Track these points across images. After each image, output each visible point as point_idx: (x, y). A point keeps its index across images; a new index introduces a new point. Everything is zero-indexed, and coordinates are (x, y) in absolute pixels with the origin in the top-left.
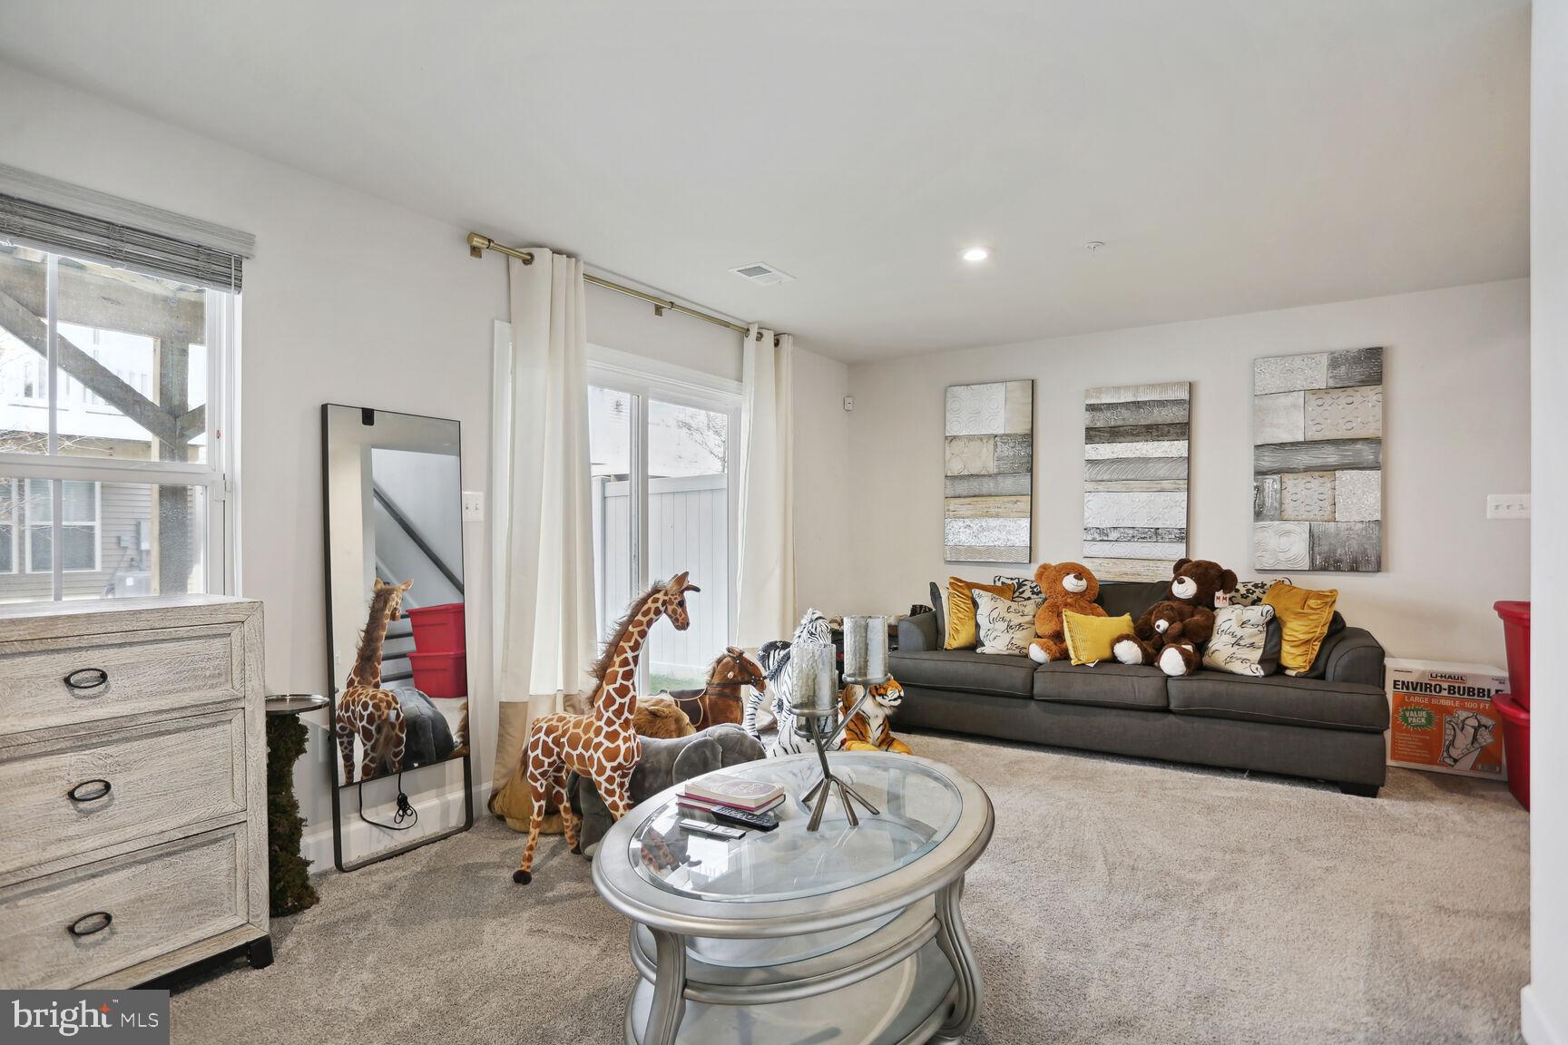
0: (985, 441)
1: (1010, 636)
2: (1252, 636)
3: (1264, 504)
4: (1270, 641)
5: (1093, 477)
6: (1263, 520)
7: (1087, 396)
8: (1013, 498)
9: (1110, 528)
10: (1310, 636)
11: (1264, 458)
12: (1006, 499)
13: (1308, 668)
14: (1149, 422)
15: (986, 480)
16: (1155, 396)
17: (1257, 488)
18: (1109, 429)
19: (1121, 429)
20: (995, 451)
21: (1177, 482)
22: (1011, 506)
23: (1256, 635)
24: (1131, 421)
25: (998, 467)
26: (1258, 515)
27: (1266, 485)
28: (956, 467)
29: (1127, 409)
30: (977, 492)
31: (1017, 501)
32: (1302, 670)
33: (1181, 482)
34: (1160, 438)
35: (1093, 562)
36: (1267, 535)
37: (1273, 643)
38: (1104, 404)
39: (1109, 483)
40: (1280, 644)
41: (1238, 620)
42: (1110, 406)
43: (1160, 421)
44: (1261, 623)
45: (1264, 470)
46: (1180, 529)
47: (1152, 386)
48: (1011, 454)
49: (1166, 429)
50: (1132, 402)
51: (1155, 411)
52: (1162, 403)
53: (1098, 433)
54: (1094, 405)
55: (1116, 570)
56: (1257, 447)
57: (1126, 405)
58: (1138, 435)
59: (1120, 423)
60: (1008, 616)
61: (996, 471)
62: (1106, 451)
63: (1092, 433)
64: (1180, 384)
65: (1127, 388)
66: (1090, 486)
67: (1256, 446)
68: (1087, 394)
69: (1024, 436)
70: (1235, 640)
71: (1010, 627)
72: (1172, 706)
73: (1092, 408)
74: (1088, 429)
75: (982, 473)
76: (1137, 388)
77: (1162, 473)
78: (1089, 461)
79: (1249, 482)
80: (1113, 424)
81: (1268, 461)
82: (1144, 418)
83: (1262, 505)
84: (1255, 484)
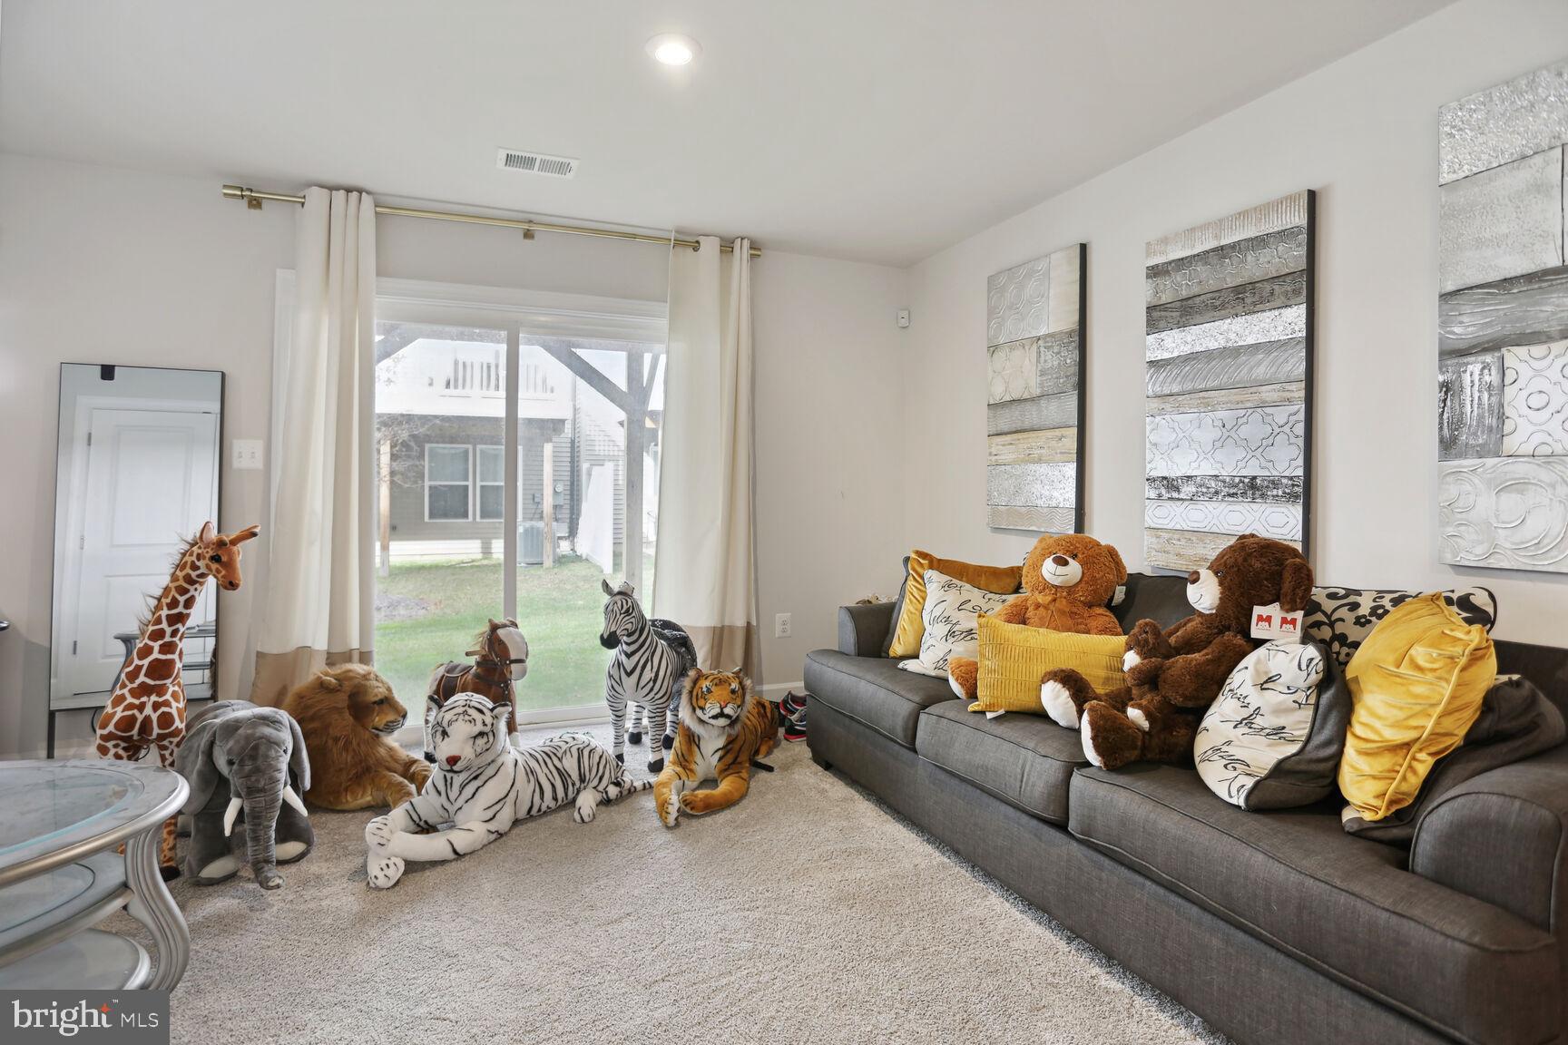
0: (1027, 348)
1: (949, 646)
2: (1278, 711)
3: (1461, 420)
4: (1322, 727)
5: (1158, 389)
6: (1460, 456)
7: (1148, 254)
8: (1058, 432)
9: (1182, 478)
10: (1408, 736)
11: (1461, 318)
12: (1049, 434)
13: (1381, 815)
14: (1239, 281)
15: (1028, 406)
16: (1251, 232)
17: (1446, 387)
18: (1178, 304)
19: (1197, 300)
20: (1038, 361)
21: (1288, 386)
22: (1054, 443)
23: (1287, 711)
24: (1213, 284)
25: (1042, 386)
26: (1449, 446)
27: (1467, 379)
28: (999, 392)
29: (1206, 263)
30: (1018, 426)
31: (1063, 436)
32: (1368, 816)
33: (1293, 387)
34: (1259, 307)
35: (1158, 537)
36: (1468, 488)
37: (1327, 733)
38: (1170, 263)
39: (1180, 398)
40: (1340, 739)
41: (1257, 671)
42: (1181, 263)
43: (1258, 274)
44: (1303, 685)
45: (1462, 345)
46: (1291, 478)
47: (1243, 215)
48: (1056, 363)
49: (1267, 287)
50: (1213, 250)
51: (1249, 258)
52: (1259, 242)
53: (1163, 313)
54: (1157, 265)
55: (1191, 552)
56: (1445, 297)
57: (1203, 257)
58: (1223, 306)
59: (1196, 290)
60: (956, 616)
61: (1038, 392)
62: (1175, 343)
63: (1156, 314)
64: (1291, 199)
65: (1204, 227)
66: (1155, 404)
67: (1441, 296)
68: (1149, 249)
69: (1070, 334)
70: (1245, 713)
71: (951, 633)
72: (1072, 826)
73: (1155, 272)
74: (1150, 309)
75: (1025, 396)
76: (1219, 224)
77: (1261, 372)
78: (1151, 363)
79: (1430, 375)
80: (1184, 294)
81: (1467, 327)
82: (1232, 274)
83: (1457, 423)
84: (1441, 378)
